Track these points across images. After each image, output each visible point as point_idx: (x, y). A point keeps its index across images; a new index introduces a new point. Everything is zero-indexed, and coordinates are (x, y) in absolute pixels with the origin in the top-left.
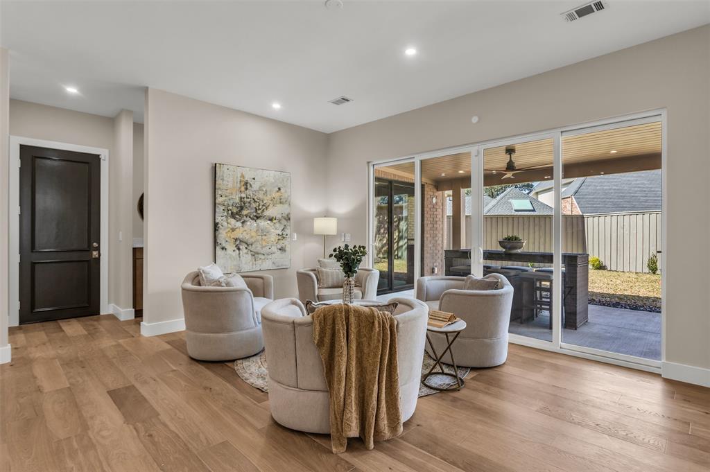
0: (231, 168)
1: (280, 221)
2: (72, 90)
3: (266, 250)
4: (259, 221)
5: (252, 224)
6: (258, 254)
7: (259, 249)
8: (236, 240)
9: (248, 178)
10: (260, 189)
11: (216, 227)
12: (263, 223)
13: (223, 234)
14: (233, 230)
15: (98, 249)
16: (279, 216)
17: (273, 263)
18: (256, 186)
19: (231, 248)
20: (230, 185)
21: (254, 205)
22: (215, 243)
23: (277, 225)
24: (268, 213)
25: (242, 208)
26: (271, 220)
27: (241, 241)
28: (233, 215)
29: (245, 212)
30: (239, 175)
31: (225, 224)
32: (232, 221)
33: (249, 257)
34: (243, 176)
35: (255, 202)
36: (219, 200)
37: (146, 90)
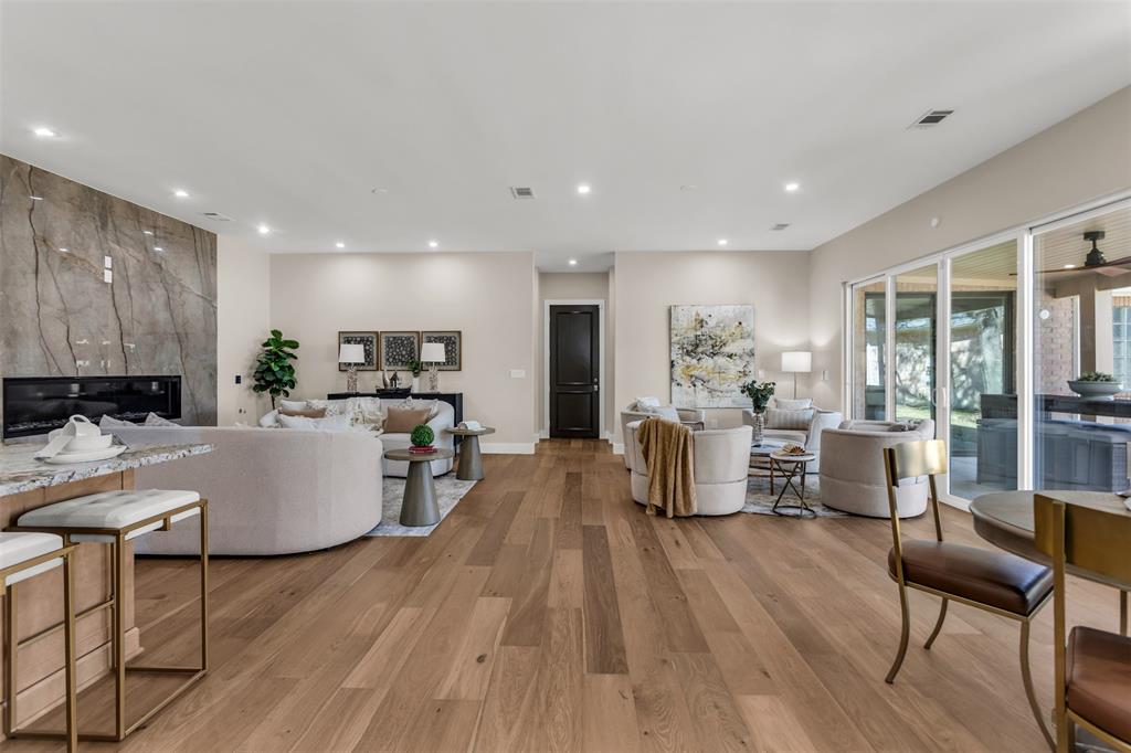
0: (685, 308)
1: (741, 357)
2: (573, 262)
3: (724, 387)
4: (716, 358)
5: (708, 362)
6: (715, 391)
7: (716, 386)
8: (692, 376)
9: (703, 316)
10: (717, 325)
11: (672, 365)
12: (721, 360)
13: (678, 370)
14: (688, 367)
15: (598, 383)
16: (739, 352)
17: (733, 401)
18: (712, 323)
19: (686, 384)
20: (685, 325)
21: (710, 342)
22: (672, 379)
23: (738, 361)
24: (726, 349)
25: (697, 346)
26: (730, 356)
27: (696, 378)
28: (688, 353)
29: (700, 350)
30: (694, 314)
31: (680, 362)
32: (688, 358)
33: (706, 393)
34: (698, 315)
35: (711, 338)
36: (674, 339)
37: (613, 253)
